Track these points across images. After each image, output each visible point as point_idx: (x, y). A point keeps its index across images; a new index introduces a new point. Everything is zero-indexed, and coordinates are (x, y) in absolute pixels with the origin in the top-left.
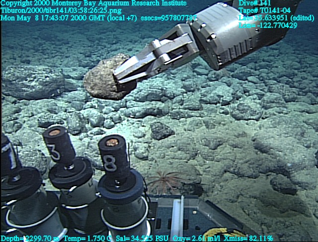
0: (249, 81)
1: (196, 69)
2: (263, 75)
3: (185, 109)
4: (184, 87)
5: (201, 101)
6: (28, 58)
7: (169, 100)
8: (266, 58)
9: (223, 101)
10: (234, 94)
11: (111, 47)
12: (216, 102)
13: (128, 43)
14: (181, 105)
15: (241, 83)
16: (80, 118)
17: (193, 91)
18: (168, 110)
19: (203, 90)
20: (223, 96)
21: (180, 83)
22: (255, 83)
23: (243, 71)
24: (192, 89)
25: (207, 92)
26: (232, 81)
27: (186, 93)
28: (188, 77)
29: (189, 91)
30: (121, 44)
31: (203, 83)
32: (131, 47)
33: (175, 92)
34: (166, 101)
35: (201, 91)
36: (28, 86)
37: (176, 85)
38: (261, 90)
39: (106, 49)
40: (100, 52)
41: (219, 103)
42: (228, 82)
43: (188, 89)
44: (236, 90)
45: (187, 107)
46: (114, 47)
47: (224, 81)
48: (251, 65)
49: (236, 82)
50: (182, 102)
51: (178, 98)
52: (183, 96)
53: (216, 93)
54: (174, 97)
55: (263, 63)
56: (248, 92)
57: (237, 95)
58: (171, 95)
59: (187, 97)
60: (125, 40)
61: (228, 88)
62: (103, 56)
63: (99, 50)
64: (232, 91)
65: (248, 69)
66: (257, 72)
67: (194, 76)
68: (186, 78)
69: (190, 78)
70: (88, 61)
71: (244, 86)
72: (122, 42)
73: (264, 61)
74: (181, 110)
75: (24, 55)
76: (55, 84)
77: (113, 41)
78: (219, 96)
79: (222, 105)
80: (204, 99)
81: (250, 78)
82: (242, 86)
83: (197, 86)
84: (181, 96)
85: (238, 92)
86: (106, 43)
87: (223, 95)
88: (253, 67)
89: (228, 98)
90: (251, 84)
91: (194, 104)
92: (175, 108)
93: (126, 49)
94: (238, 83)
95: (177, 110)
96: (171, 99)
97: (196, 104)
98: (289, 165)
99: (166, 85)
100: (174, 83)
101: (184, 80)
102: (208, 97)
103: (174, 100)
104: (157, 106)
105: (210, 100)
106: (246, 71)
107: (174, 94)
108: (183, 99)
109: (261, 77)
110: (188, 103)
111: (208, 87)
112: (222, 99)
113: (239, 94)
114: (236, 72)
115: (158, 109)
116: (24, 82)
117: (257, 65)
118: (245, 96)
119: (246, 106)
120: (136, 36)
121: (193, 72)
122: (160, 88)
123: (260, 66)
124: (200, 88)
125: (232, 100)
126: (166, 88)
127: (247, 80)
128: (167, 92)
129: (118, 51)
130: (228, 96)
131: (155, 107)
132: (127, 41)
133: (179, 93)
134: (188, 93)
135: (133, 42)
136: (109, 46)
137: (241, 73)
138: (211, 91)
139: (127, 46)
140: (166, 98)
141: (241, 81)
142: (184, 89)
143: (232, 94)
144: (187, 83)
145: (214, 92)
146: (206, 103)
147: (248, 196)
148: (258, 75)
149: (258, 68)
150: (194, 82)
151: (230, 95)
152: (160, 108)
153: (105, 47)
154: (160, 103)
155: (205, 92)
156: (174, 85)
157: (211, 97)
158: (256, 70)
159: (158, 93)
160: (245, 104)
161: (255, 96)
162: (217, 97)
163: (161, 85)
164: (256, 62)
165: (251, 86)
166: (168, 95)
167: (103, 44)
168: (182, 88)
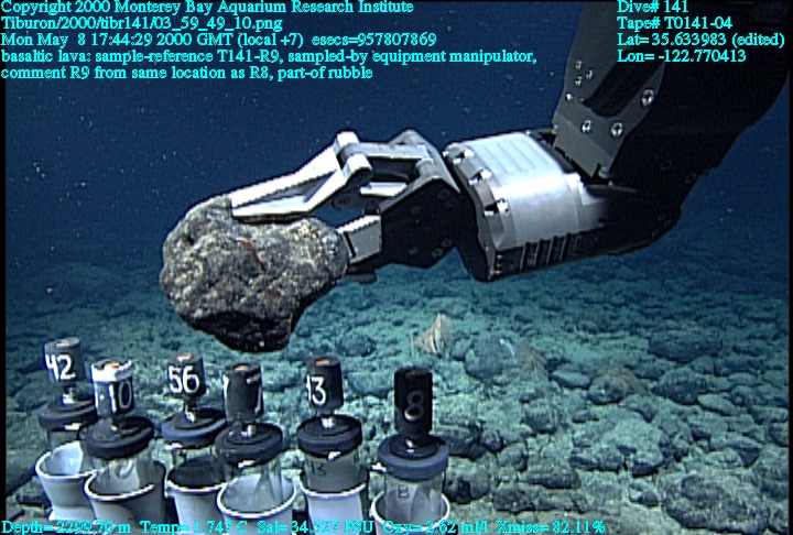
0: (704, 408)
1: (555, 373)
2: (743, 389)
3: (533, 482)
4: (528, 420)
5: (575, 461)
7: (488, 454)
8: (743, 345)
9: (636, 463)
10: (667, 445)
11: (356, 315)
12: (615, 465)
13: (395, 307)
14: (523, 469)
15: (681, 413)
17: (552, 432)
18: (486, 484)
19: (580, 431)
20: (634, 451)
21: (517, 408)
22: (722, 413)
23: (683, 379)
24: (549, 426)
25: (590, 436)
26: (654, 407)
27: (534, 435)
28: (537, 395)
29: (543, 432)
30: (378, 309)
31: (578, 409)
32: (400, 317)
33: (504, 432)
34: (480, 455)
35: (573, 432)
37: (506, 413)
38: (745, 435)
39: (345, 319)
40: (331, 328)
41: (626, 468)
42: (645, 410)
43: (539, 427)
44: (670, 432)
45: (537, 476)
46: (364, 316)
47: (633, 405)
48: (702, 362)
49: (668, 410)
50: (523, 462)
51: (512, 452)
52: (526, 443)
53: (613, 441)
54: (503, 446)
55: (734, 358)
56: (708, 438)
57: (674, 447)
58: (495, 442)
59: (537, 448)
61: (646, 427)
62: (335, 335)
63: (329, 324)
64: (658, 435)
65: (697, 375)
66: (723, 382)
67: (553, 390)
68: (533, 397)
69: (542, 396)
70: (302, 348)
71: (692, 419)
72: (382, 303)
73: (736, 350)
74: (522, 486)
77: (361, 302)
78: (622, 449)
79: (635, 476)
80: (584, 455)
81: (705, 399)
82: (685, 420)
83: (560, 416)
84: (521, 445)
85: (676, 440)
86: (347, 305)
87: (635, 446)
88: (710, 368)
89: (651, 455)
90: (711, 415)
91: (556, 469)
92: (506, 478)
93: (389, 320)
94: (673, 413)
95: (510, 486)
96: (495, 452)
97: (562, 470)
99: (482, 414)
100: (501, 408)
101: (527, 402)
102: (595, 449)
103: (502, 456)
105: (598, 459)
106: (690, 380)
107: (502, 439)
108: (525, 453)
109: (738, 394)
110: (539, 467)
111: (591, 423)
112: (632, 456)
113: (682, 445)
114: (663, 380)
115: (461, 480)
117: (719, 361)
118: (700, 451)
119: (708, 486)
120: (415, 291)
121: (550, 379)
122: (467, 423)
123: (728, 365)
124: (569, 421)
125: (663, 462)
126: (482, 422)
127: (697, 402)
128: (484, 434)
129: (371, 325)
130: (649, 451)
131: (454, 474)
132: (393, 303)
133: (516, 436)
134: (540, 436)
135: (407, 303)
136: (352, 313)
137: (678, 384)
138: (601, 433)
139: (392, 315)
140: (481, 449)
141: (681, 408)
142: (527, 424)
143: (661, 445)
144: (536, 410)
145: (609, 436)
146: (591, 467)
148: (729, 391)
149: (725, 370)
150: (554, 407)
151: (655, 446)
152: (465, 479)
153: (344, 316)
154: (465, 462)
155: (583, 436)
156: (501, 414)
157: (602, 451)
158: (717, 375)
159: (461, 436)
160: (707, 482)
161: (732, 454)
162: (618, 454)
164: (715, 355)
165: (713, 421)
166: (488, 442)
167: (339, 310)
168: (522, 422)
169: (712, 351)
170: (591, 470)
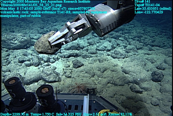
0: (120, 40)
1: (94, 34)
2: (127, 37)
3: (89, 53)
4: (88, 43)
5: (97, 49)
6: (13, 30)
7: (81, 49)
8: (128, 29)
9: (107, 49)
10: (113, 46)
11: (53, 24)
12: (103, 50)
13: (61, 22)
14: (87, 51)
15: (115, 41)
16: (39, 59)
17: (93, 45)
18: (80, 54)
19: (98, 44)
20: (107, 47)
21: (87, 41)
22: (122, 41)
23: (117, 35)
24: (92, 44)
25: (100, 45)
26: (111, 40)
27: (89, 46)
28: (90, 38)
29: (91, 45)
30: (58, 23)
31: (98, 41)
32: (63, 24)
33: (84, 45)
34: (80, 49)
35: (97, 45)
36: (13, 43)
37: (84, 42)
38: (126, 44)
39: (51, 25)
40: (48, 27)
41: (105, 50)
42: (109, 40)
43: (90, 44)
44: (113, 44)
45: (90, 52)
46: (55, 24)
47: (107, 40)
48: (121, 32)
49: (114, 40)
50: (87, 50)
51: (85, 48)
52: (88, 47)
53: (104, 46)
54: (84, 48)
55: (126, 31)
56: (119, 45)
57: (114, 46)
58: (82, 47)
59: (90, 48)
60: (60, 21)
61: (109, 43)
62: (49, 28)
63: (48, 26)
64: (111, 44)
65: (119, 34)
66: (124, 36)
67: (93, 37)
68: (89, 39)
69: (91, 38)
70: (42, 31)
71: (117, 42)
72: (59, 21)
73: (127, 30)
74: (87, 54)
75: (11, 28)
76: (26, 42)
77: (54, 21)
78: (105, 47)
79: (107, 51)
81: (120, 38)
82: (116, 42)
83: (94, 42)
84: (87, 47)
85: (114, 45)
86: (51, 22)
87: (107, 46)
88: (122, 33)
89: (110, 48)
90: (120, 41)
91: (93, 51)
92: (84, 53)
94: (114, 41)
95: (85, 54)
96: (82, 49)
97: (94, 51)
98: (139, 79)
99: (80, 42)
100: (83, 41)
101: (88, 40)
102: (100, 47)
103: (84, 49)
104: (76, 52)
105: (101, 49)
106: (118, 35)
107: (83, 46)
108: (88, 48)
109: (126, 38)
110: (90, 51)
111: (100, 43)
112: (106, 48)
113: (115, 46)
114: (113, 35)
115: (76, 53)
116: (12, 41)
117: (123, 32)
118: (118, 47)
119: (118, 52)
120: (65, 19)
121: (93, 35)
122: (77, 43)
123: (125, 32)
124: (96, 43)
125: (111, 49)
126: (80, 44)
127: (118, 39)
128: (80, 45)
129: (57, 26)
130: (110, 47)
131: (75, 52)
132: (61, 21)
133: (86, 46)
134: (90, 46)
135: (64, 21)
136: (52, 24)
137: (116, 36)
138: (101, 45)
139: (61, 24)
140: (80, 48)
141: (116, 40)
142: (88, 44)
143: (111, 46)
144: (90, 41)
145: (103, 45)
146: (99, 50)
147: (119, 95)
148: (124, 37)
149: (124, 33)
150: (93, 40)
151: (110, 46)
152: (77, 53)
153: (50, 24)
154: (77, 51)
155: (98, 45)
156: (83, 42)
157: (101, 47)
158: (123, 34)
159: (76, 46)
160: (118, 51)
161: (123, 47)
162: (104, 48)
163: (77, 42)
164: (123, 31)
165: (121, 42)
166: (81, 47)
167: (49, 23)
168: (87, 43)
169: (122, 30)
170: (99, 51)
